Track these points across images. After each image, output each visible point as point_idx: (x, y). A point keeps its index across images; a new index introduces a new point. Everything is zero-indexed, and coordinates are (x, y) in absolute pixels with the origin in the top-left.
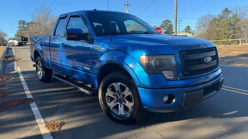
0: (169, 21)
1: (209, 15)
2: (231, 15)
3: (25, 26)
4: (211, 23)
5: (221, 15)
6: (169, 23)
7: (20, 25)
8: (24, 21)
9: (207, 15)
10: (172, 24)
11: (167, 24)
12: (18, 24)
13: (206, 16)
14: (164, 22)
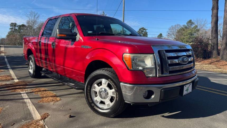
0: (145, 29)
1: (178, 25)
2: (193, 26)
3: (17, 28)
4: (179, 32)
5: (186, 25)
6: (144, 31)
7: (12, 27)
8: (16, 23)
9: (177, 25)
10: (147, 32)
11: (142, 31)
12: (10, 26)
13: (175, 26)
14: (140, 30)
